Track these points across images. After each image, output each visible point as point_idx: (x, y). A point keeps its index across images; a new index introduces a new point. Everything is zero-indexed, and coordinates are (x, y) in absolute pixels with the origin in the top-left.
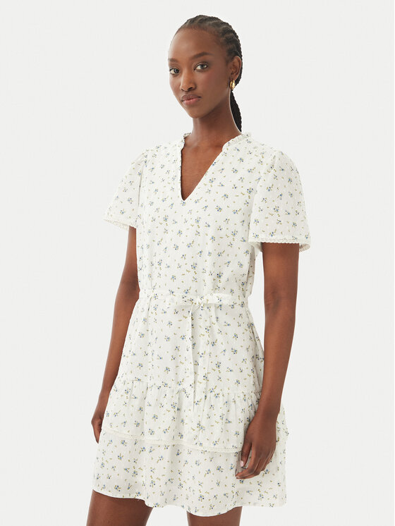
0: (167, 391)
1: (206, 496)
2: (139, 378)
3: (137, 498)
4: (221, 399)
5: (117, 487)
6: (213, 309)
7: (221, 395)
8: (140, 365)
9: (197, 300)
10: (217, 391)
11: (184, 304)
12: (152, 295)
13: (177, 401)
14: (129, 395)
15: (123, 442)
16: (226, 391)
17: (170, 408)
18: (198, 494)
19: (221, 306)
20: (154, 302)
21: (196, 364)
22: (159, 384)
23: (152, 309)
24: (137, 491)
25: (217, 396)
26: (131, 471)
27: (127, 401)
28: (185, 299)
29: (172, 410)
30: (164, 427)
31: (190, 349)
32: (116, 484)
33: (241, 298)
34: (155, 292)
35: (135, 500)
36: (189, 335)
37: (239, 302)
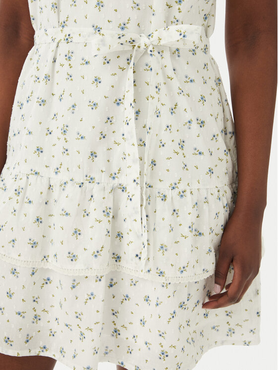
0: (95, 189)
1: (171, 352)
2: (37, 171)
3: (42, 354)
4: (189, 199)
5: (7, 340)
6: (167, 54)
7: (188, 193)
8: (40, 150)
9: (143, 41)
10: (181, 187)
11: (121, 48)
12: (61, 36)
13: (111, 205)
14: (19, 198)
15: (14, 272)
16: (195, 186)
17: (101, 216)
18: (157, 350)
19: (178, 50)
20: (64, 48)
21: (142, 144)
22: (80, 179)
23: (61, 59)
24: (42, 344)
25: (182, 195)
26: (30, 315)
27: (17, 207)
28: (123, 40)
29: (105, 220)
30: (93, 247)
31: (132, 122)
32: (6, 335)
33: (204, 38)
34: (67, 30)
35: (38, 358)
36: (129, 98)
37: (202, 46)
